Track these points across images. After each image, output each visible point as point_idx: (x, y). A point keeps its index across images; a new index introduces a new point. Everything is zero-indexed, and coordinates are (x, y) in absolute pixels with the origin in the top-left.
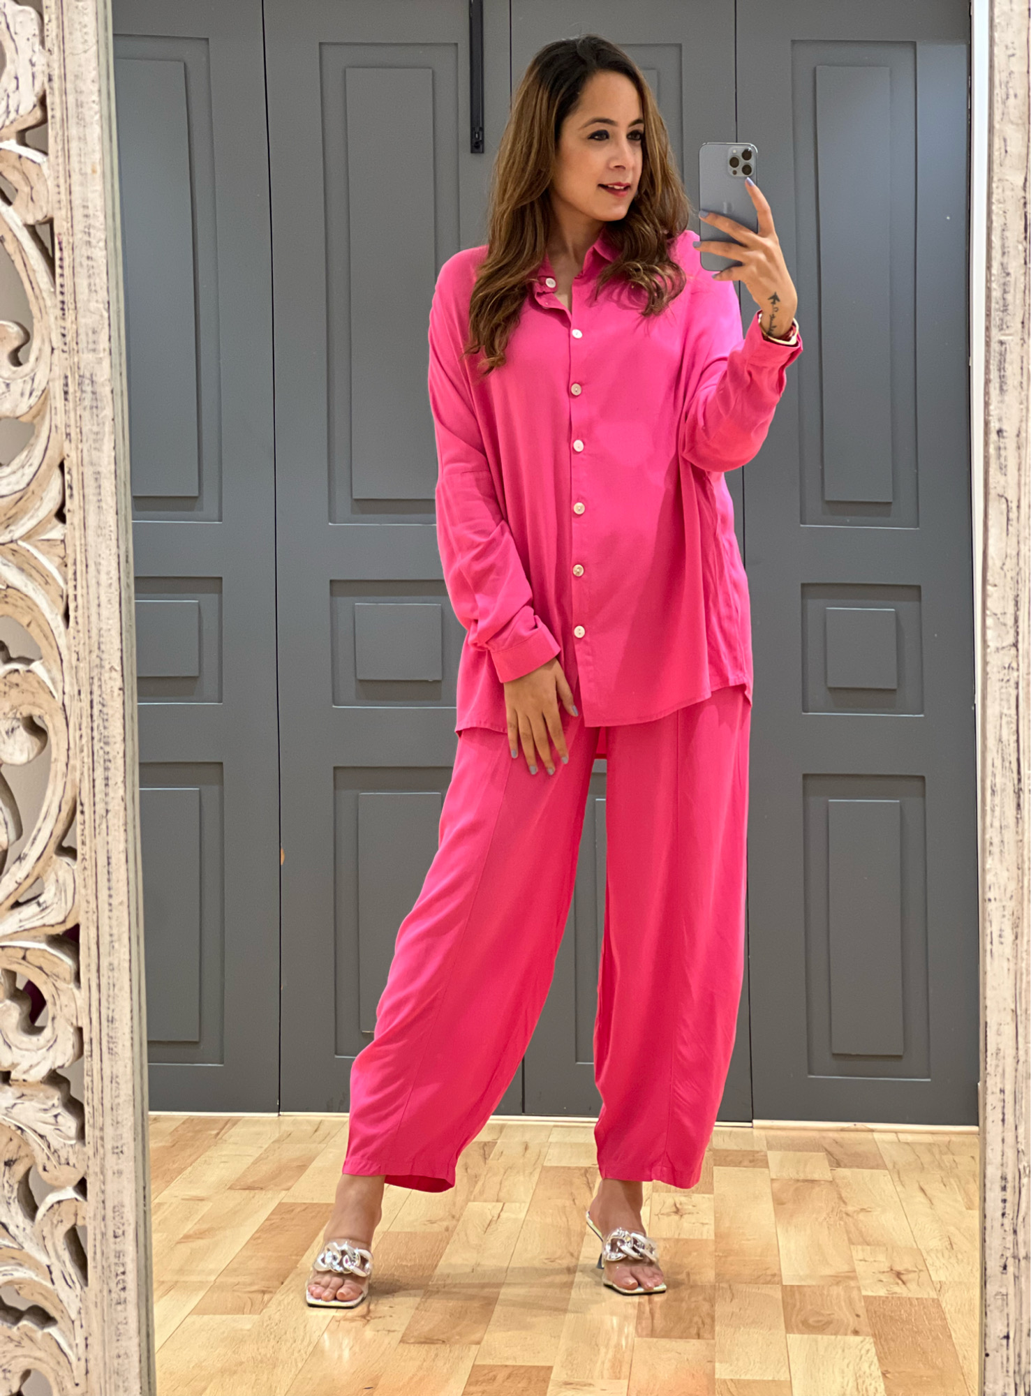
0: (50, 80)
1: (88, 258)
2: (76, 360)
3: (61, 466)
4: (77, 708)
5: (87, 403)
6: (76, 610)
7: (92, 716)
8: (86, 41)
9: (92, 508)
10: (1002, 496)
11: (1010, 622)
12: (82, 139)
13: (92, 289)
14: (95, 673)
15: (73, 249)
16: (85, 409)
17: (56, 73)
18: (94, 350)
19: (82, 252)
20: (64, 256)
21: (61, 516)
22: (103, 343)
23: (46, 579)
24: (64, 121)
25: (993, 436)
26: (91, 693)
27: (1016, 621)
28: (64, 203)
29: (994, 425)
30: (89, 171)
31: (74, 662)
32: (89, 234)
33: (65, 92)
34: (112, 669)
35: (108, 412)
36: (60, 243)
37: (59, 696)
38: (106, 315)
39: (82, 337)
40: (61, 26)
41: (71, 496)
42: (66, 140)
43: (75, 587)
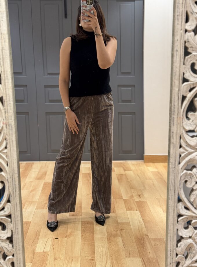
0: (2, 72)
1: (10, 103)
2: (8, 121)
3: (6, 139)
4: (10, 180)
5: (10, 128)
6: (9, 164)
7: (13, 181)
8: (8, 65)
9: (12, 146)
10: (173, 143)
11: (174, 163)
12: (8, 82)
13: (10, 109)
14: (13, 174)
15: (7, 102)
16: (10, 130)
17: (3, 71)
18: (11, 119)
19: (8, 102)
20: (5, 103)
21: (6, 148)
22: (13, 118)
23: (3, 159)
24: (5, 80)
25: (172, 133)
26: (13, 177)
27: (175, 164)
28: (5, 94)
29: (172, 131)
30: (9, 88)
31: (9, 172)
32: (9, 99)
33: (4, 74)
34: (16, 173)
35: (14, 130)
36: (4, 101)
37: (6, 178)
38: (13, 113)
39: (9, 117)
40: (3, 62)
41: (8, 145)
42: (5, 83)
43: (9, 160)
